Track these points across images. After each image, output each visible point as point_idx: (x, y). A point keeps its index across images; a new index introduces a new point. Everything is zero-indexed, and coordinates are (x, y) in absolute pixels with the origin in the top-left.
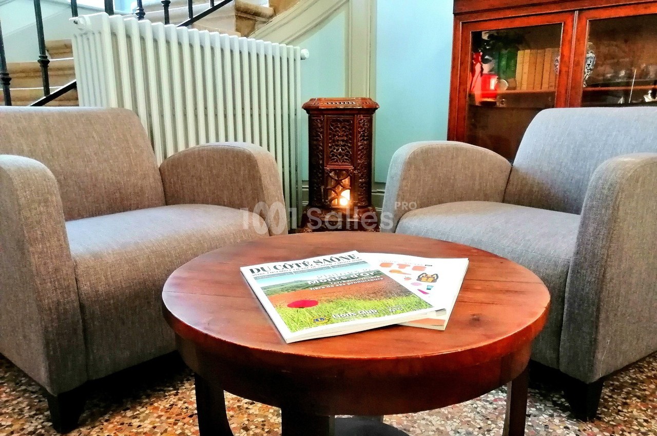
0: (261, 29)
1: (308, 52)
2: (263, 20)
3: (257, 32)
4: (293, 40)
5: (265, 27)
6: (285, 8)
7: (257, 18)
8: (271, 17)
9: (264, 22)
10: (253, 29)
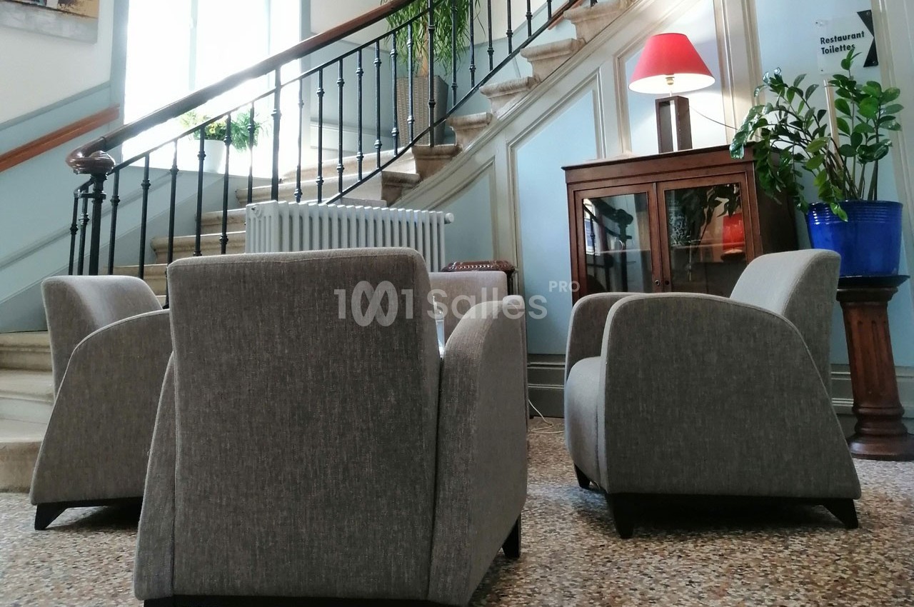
0: (408, 195)
1: (453, 216)
2: (410, 186)
3: (404, 198)
4: (437, 206)
5: (412, 192)
6: (433, 172)
7: (404, 185)
8: (418, 182)
9: (410, 188)
10: (399, 195)
